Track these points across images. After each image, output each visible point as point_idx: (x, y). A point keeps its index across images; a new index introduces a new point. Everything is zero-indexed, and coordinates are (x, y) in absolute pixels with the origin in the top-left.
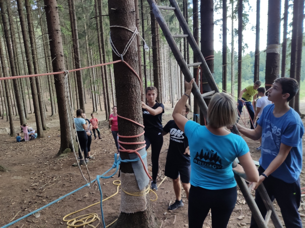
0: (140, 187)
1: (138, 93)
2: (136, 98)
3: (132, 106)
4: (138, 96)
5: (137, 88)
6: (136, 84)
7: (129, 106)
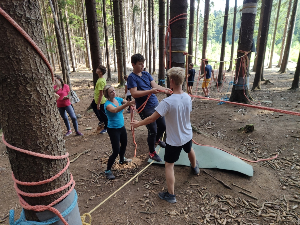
1: (42, 94)
2: (37, 105)
3: (30, 123)
4: (44, 100)
5: (39, 84)
6: (36, 73)
7: (23, 124)
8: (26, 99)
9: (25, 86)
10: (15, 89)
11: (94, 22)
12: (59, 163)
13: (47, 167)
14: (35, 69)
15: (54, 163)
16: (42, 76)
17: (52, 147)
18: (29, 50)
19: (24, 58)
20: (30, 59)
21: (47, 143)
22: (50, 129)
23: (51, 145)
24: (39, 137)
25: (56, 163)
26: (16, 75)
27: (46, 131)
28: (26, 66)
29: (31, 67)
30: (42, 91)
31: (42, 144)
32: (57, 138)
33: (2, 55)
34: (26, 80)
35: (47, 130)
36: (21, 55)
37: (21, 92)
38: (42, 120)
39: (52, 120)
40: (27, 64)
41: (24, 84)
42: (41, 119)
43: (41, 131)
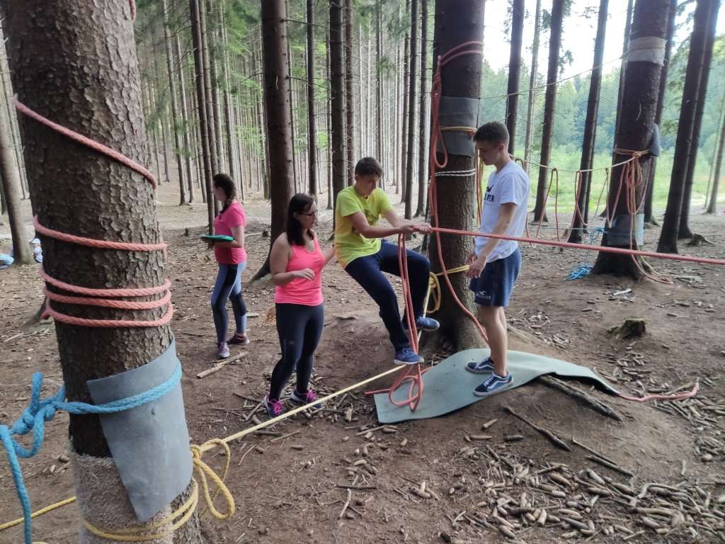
0: (138, 509)
1: (117, 116)
2: (105, 136)
3: (87, 173)
4: (118, 130)
5: (111, 93)
6: (105, 68)
7: (73, 173)
8: (82, 119)
9: (82, 92)
10: (62, 95)
11: (280, 77)
12: (144, 277)
13: (116, 277)
14: (104, 59)
15: (133, 273)
16: (118, 77)
17: (130, 235)
18: (94, 19)
19: (84, 32)
20: (95, 36)
21: (119, 224)
22: (128, 195)
23: (129, 231)
24: (103, 206)
25: (137, 275)
26: (67, 65)
27: (119, 197)
28: (86, 49)
29: (96, 55)
30: (116, 109)
31: (109, 225)
32: (142, 220)
33: (42, 23)
34: (85, 79)
35: (122, 195)
36: (77, 25)
37: (74, 102)
38: (112, 170)
39: (133, 178)
40: (89, 47)
41: (80, 88)
42: (110, 169)
43: (108, 194)
